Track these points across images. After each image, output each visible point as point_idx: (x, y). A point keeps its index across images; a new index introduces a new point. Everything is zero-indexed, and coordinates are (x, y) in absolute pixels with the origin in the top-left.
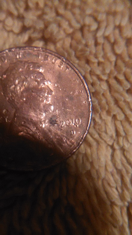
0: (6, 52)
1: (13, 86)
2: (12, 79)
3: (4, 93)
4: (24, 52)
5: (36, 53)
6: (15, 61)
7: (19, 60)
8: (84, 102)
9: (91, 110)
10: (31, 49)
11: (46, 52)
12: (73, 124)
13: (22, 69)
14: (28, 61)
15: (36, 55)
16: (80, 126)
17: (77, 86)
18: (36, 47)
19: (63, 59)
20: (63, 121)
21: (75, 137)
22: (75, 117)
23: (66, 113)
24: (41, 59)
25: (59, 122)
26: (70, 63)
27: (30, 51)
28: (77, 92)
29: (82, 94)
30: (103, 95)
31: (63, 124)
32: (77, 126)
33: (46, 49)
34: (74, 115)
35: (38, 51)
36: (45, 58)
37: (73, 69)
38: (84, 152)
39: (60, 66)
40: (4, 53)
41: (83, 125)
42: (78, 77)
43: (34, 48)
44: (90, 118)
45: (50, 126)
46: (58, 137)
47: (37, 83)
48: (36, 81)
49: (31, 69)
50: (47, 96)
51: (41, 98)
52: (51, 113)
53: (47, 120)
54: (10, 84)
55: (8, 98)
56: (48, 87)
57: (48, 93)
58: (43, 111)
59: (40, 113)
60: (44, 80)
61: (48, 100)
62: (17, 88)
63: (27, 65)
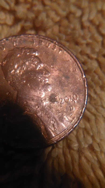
0: (4, 41)
1: (13, 71)
8: (79, 79)
11: (39, 38)
12: (72, 100)
13: (20, 54)
14: (25, 47)
16: (78, 102)
17: (71, 65)
18: (30, 34)
19: (55, 42)
20: (61, 98)
21: (75, 113)
22: (72, 94)
23: (64, 91)
24: (36, 45)
25: (58, 99)
26: (62, 46)
27: (25, 38)
28: (71, 71)
29: (76, 73)
30: (95, 72)
31: (62, 101)
32: (75, 102)
33: (40, 35)
34: (71, 92)
35: (32, 37)
36: (39, 43)
37: (66, 50)
38: (84, 127)
39: (53, 49)
40: (2, 42)
41: (80, 101)
42: (71, 57)
43: (28, 36)
44: (86, 93)
45: (50, 104)
46: (59, 113)
47: (34, 66)
48: (34, 64)
49: (28, 54)
50: (44, 77)
51: (40, 79)
52: (50, 92)
53: (47, 99)
54: (10, 69)
55: (9, 82)
56: (44, 68)
57: (45, 74)
58: (42, 90)
59: (40, 93)
60: (40, 62)
61: (46, 81)
62: (17, 71)
63: (23, 51)
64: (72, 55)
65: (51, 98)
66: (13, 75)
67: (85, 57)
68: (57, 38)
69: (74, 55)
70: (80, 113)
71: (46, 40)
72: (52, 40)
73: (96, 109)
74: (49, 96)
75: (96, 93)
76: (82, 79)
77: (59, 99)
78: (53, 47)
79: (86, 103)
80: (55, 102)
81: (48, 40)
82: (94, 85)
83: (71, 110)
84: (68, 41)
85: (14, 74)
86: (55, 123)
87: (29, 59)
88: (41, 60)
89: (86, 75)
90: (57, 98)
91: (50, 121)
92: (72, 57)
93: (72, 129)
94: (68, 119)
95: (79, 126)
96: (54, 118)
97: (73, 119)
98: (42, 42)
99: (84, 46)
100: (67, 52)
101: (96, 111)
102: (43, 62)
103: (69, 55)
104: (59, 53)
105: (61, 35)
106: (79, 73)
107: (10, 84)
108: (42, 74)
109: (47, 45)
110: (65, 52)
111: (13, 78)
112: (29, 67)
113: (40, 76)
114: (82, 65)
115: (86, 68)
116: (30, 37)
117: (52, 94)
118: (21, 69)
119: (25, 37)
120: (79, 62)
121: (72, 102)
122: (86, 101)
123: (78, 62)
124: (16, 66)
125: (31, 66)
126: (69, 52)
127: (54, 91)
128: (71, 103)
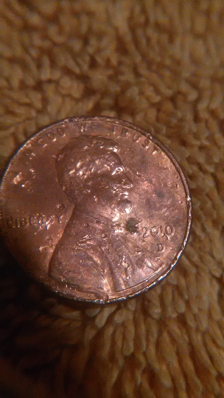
0: (66, 122)
1: (74, 171)
2: (72, 160)
3: (59, 180)
4: (91, 123)
5: (108, 125)
6: (77, 134)
7: (84, 133)
8: (180, 202)
9: (190, 215)
10: (102, 120)
11: (124, 125)
12: (163, 235)
13: (88, 146)
14: (97, 136)
15: (109, 129)
16: (172, 239)
17: (169, 177)
18: (109, 118)
19: (149, 136)
20: (146, 228)
21: (165, 256)
22: (165, 224)
23: (152, 217)
24: (116, 135)
25: (140, 229)
26: (159, 143)
27: (101, 122)
28: (169, 186)
29: (177, 190)
30: (207, 195)
31: (146, 233)
32: (167, 238)
33: (125, 121)
34: (164, 220)
35: (112, 122)
36: (122, 133)
37: (164, 151)
38: (175, 283)
39: (144, 146)
40: (63, 124)
41: (176, 238)
42: (172, 164)
43: (106, 119)
44: (189, 228)
45: (126, 234)
46: (138, 252)
47: (109, 168)
48: (108, 165)
49: (101, 147)
50: (123, 188)
51: (115, 190)
52: (129, 215)
53: (122, 225)
54: (69, 168)
55: (64, 188)
56: (125, 174)
57: (125, 184)
58: (116, 210)
59: (111, 213)
60: (120, 163)
61: (125, 195)
62: (79, 173)
63: (94, 142)
64: (174, 160)
65: (129, 225)
66: (71, 178)
67: (195, 168)
68: (152, 130)
69: (177, 161)
70: (173, 258)
71: (134, 129)
72: (144, 131)
73: (201, 258)
74: (126, 221)
75: (204, 229)
76: (184, 203)
77: (142, 229)
78: (145, 142)
79: (185, 243)
80: (134, 232)
81: (138, 131)
82: (203, 216)
83: (158, 250)
84: (169, 137)
85: (74, 176)
86: (128, 267)
87: (103, 156)
88: (122, 160)
89: (193, 197)
90: (139, 226)
91: (122, 262)
92: (174, 164)
93: (155, 283)
94: (152, 264)
95: (167, 281)
96: (128, 258)
97: (161, 266)
98: (126, 132)
99: (196, 149)
100: (166, 154)
101: (199, 260)
102: (124, 165)
103: (169, 160)
104: (152, 153)
105: (159, 125)
106: (181, 191)
107: (65, 192)
108: (120, 182)
109: (135, 137)
110: (163, 154)
111: (71, 183)
112: (100, 169)
113: (116, 186)
114: (188, 180)
115: (194, 186)
116: (108, 121)
117: (132, 219)
118: (86, 170)
119: (100, 120)
120: (184, 173)
121: (163, 237)
122: (186, 240)
123: (182, 174)
124: (79, 165)
125: (104, 167)
126: (170, 154)
127: (136, 215)
128: (161, 240)
